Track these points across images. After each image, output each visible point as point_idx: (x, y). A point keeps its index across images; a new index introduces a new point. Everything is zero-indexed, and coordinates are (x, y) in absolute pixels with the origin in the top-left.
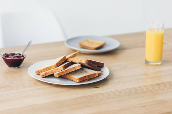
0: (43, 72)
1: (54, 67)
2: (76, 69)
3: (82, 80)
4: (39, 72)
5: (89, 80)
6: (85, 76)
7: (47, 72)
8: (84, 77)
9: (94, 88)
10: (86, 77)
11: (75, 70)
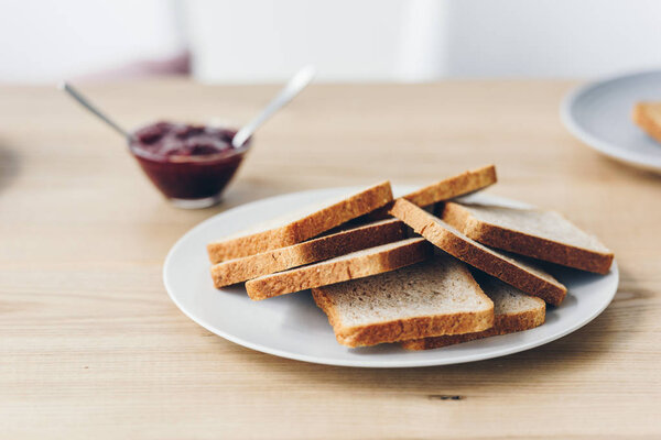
0: (235, 257)
1: (278, 240)
2: (356, 275)
3: (376, 338)
4: (221, 252)
5: (430, 344)
6: (400, 323)
7: (232, 261)
8: (390, 325)
9: (431, 397)
10: (406, 328)
11: (346, 278)
